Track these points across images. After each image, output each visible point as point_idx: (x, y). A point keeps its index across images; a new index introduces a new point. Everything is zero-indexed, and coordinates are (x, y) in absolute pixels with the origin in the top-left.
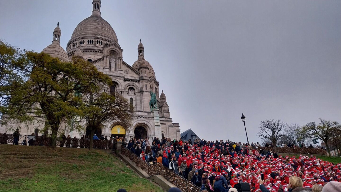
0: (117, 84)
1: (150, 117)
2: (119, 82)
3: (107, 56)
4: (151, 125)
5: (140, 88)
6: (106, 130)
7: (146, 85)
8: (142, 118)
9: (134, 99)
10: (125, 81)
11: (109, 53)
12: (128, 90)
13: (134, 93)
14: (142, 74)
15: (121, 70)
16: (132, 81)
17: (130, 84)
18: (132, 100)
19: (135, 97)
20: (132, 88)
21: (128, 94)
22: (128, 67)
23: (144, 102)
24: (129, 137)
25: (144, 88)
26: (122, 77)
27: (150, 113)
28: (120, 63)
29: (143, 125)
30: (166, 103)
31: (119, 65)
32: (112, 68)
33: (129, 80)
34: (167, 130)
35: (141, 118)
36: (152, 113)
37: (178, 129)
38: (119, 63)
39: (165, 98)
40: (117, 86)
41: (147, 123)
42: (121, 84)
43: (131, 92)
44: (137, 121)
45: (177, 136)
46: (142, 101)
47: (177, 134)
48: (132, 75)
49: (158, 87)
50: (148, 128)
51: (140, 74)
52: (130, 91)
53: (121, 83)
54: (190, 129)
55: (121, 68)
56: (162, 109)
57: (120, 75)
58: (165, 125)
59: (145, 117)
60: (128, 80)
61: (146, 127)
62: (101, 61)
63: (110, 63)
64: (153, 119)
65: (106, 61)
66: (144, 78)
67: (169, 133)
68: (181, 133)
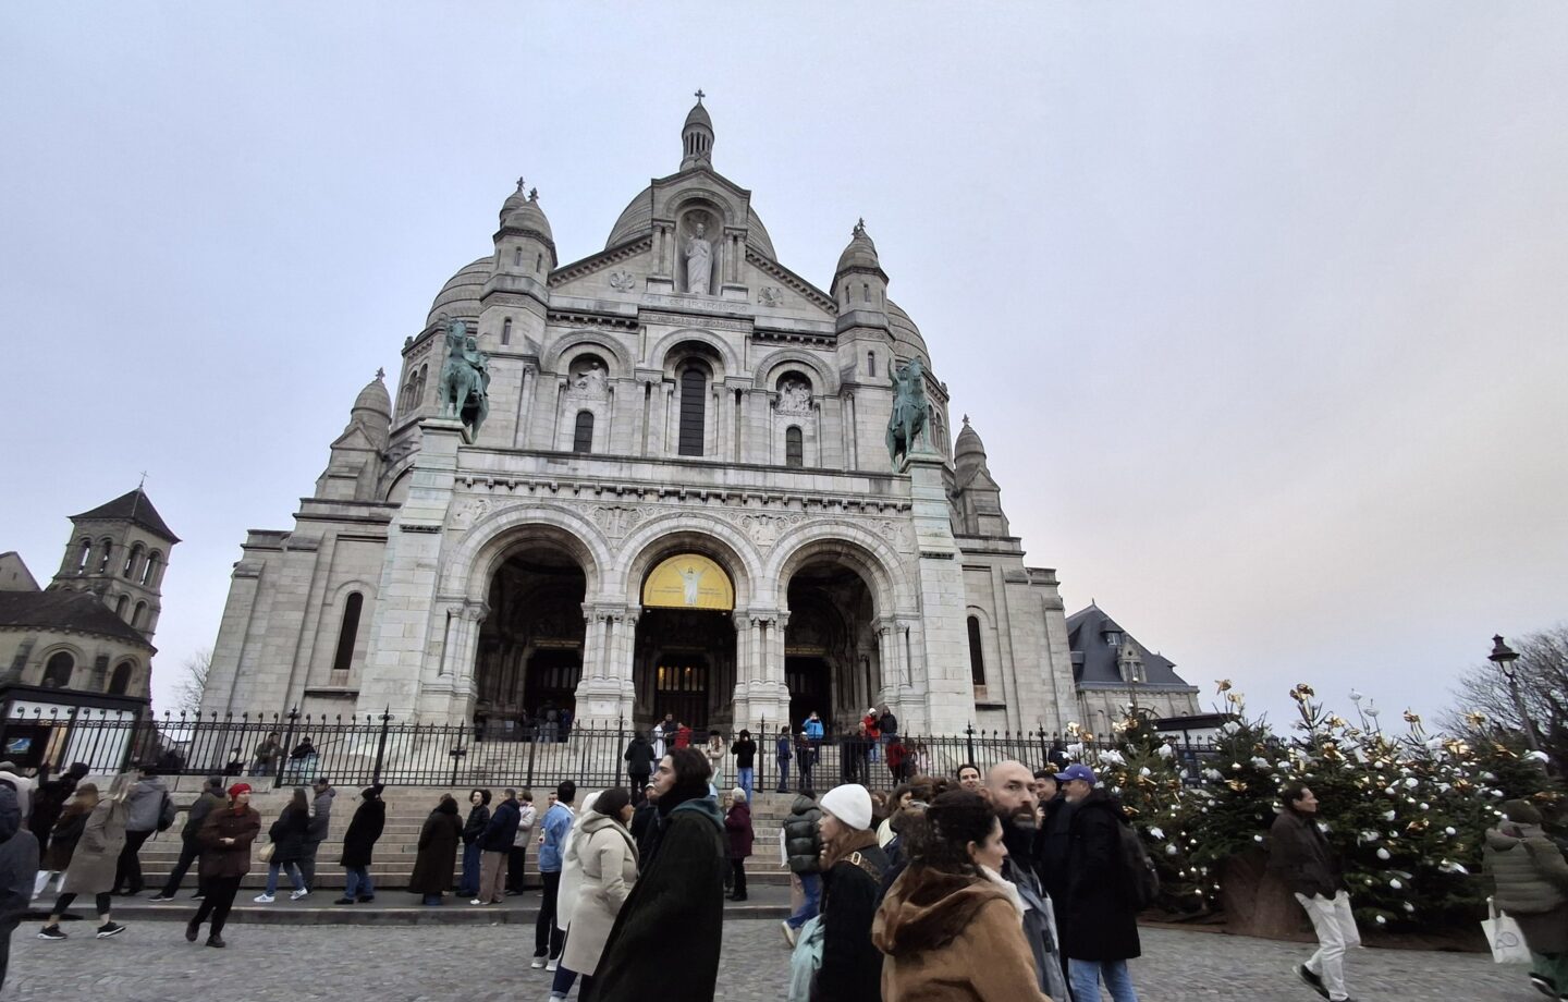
0: (714, 353)
1: (886, 506)
2: (725, 343)
3: (666, 224)
4: (895, 555)
5: (841, 372)
6: (602, 583)
7: (871, 353)
8: (837, 509)
9: (807, 431)
10: (762, 339)
11: (681, 214)
12: (778, 387)
13: (811, 404)
14: (848, 302)
15: (737, 285)
16: (794, 339)
17: (788, 354)
18: (797, 438)
19: (814, 422)
20: (795, 379)
21: (774, 404)
22: (778, 273)
23: (860, 441)
24: (753, 622)
25: (857, 371)
26: (741, 319)
27: (889, 477)
28: (736, 259)
29: (845, 550)
30: (986, 474)
31: (730, 263)
32: (695, 282)
33: (782, 338)
34: (998, 595)
35: (830, 510)
36: (902, 479)
37: (1053, 596)
38: (730, 257)
39: (978, 449)
40: (715, 366)
41: (869, 540)
42: (734, 355)
43: (794, 398)
44: (802, 528)
45: (1049, 628)
46: (852, 437)
47: (1048, 621)
48: (796, 312)
49: (944, 408)
50: (873, 569)
51: (837, 304)
52: (788, 391)
53: (736, 350)
54: (1094, 605)
55: (740, 278)
56: (968, 500)
57: (729, 311)
58: (983, 575)
59: (858, 504)
60: (776, 336)
61: (863, 565)
62: (639, 251)
63: (684, 262)
64: (905, 515)
65: (662, 248)
66: (862, 318)
67: (1007, 614)
68: (1068, 613)
